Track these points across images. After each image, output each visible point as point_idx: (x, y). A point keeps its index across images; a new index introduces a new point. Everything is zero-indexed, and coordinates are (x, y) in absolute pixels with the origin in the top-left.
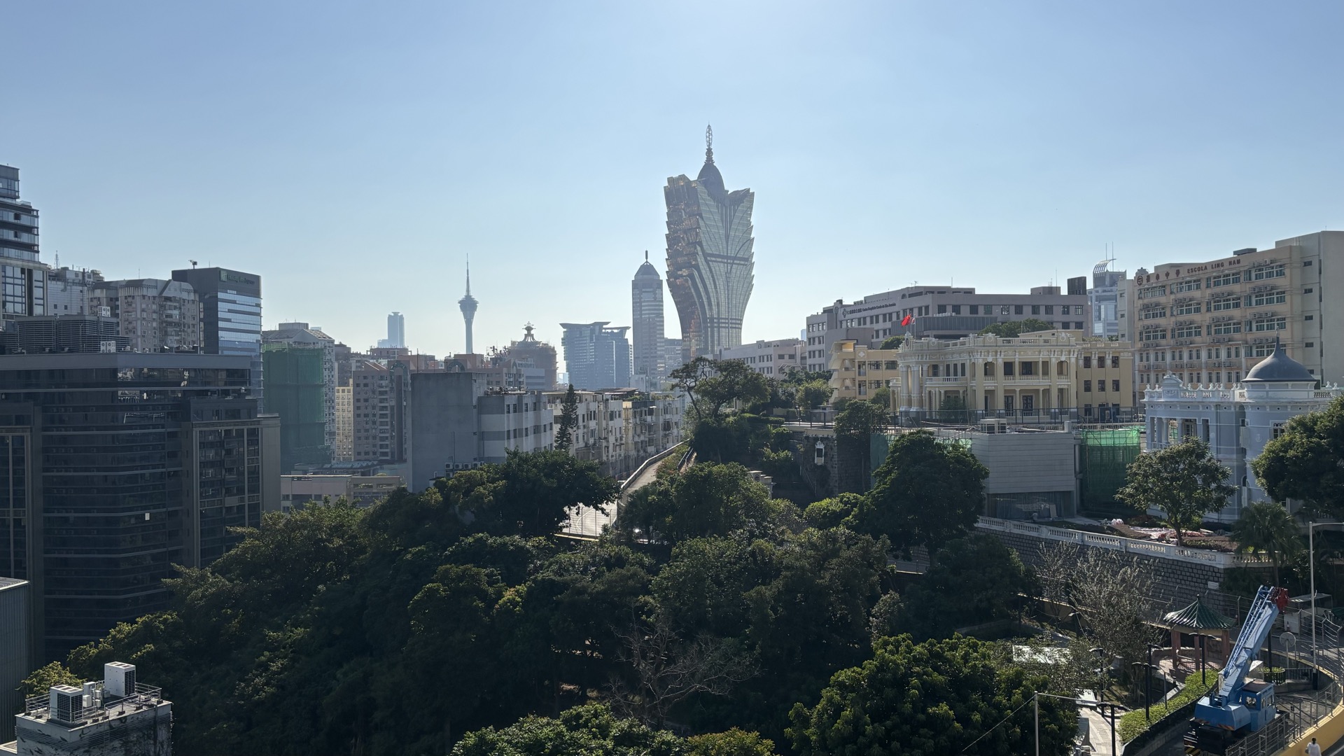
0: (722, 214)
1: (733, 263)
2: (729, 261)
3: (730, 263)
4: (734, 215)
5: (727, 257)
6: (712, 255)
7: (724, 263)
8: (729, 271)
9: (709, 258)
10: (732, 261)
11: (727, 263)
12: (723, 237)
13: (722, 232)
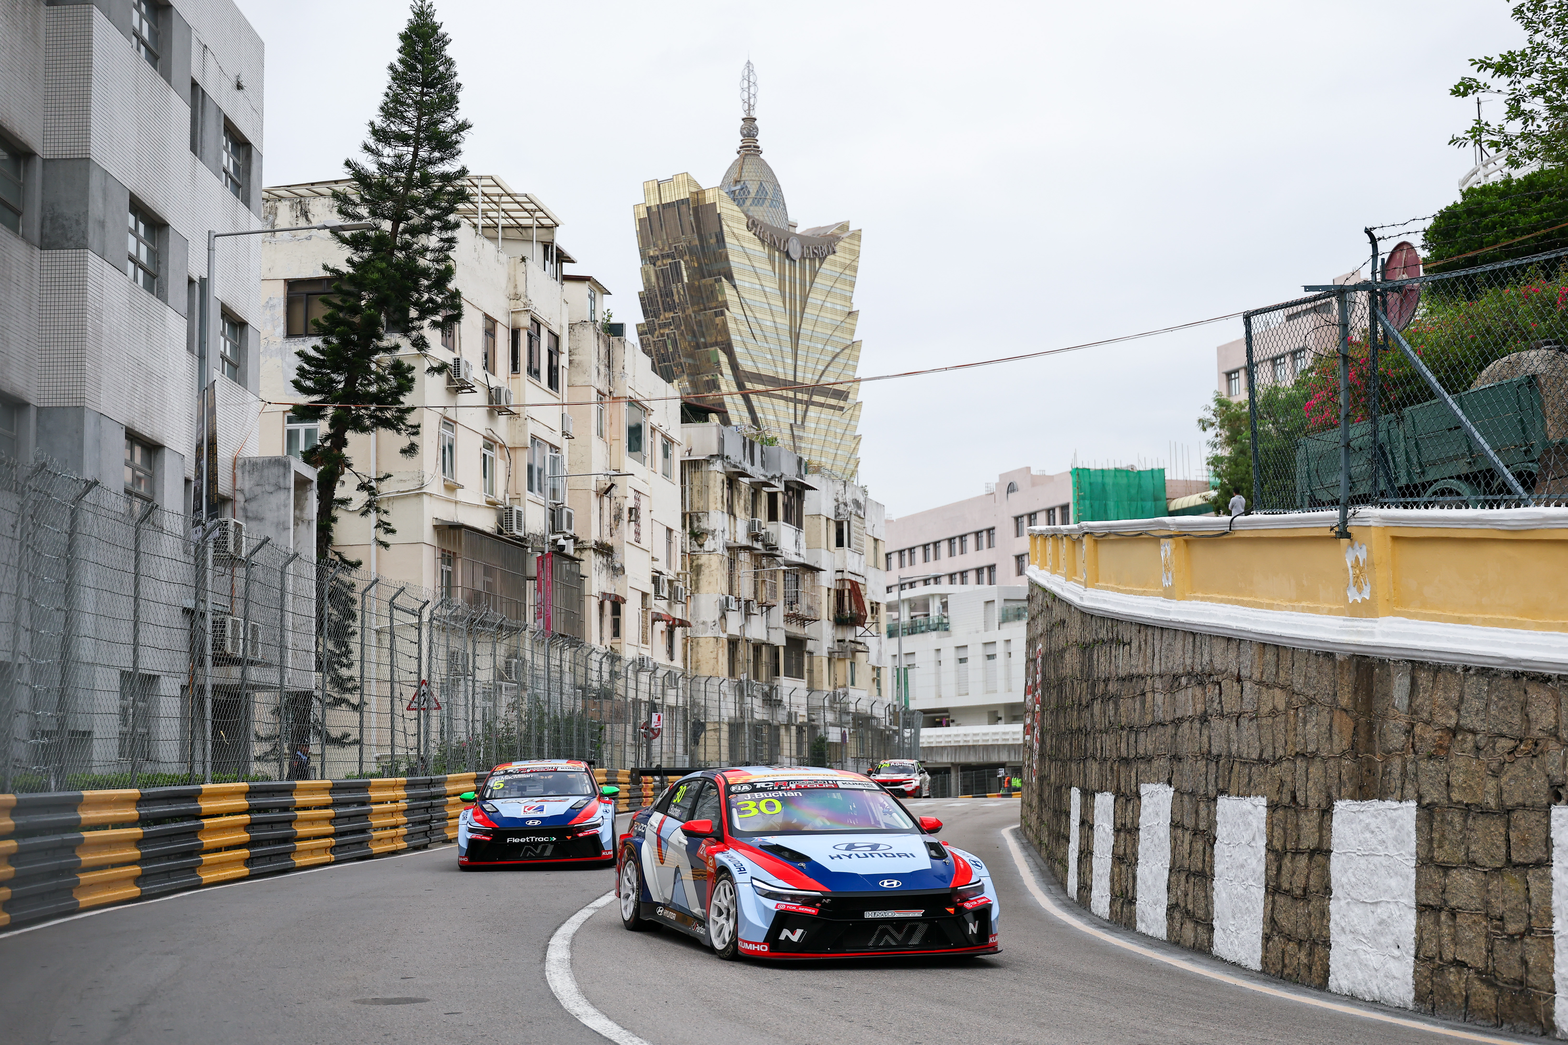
0: (782, 279)
1: (809, 403)
2: (799, 396)
3: (801, 402)
4: (812, 282)
5: (794, 385)
6: (758, 378)
7: (786, 399)
8: (799, 422)
9: (748, 385)
10: (806, 397)
11: (796, 401)
12: (786, 337)
13: (784, 322)
